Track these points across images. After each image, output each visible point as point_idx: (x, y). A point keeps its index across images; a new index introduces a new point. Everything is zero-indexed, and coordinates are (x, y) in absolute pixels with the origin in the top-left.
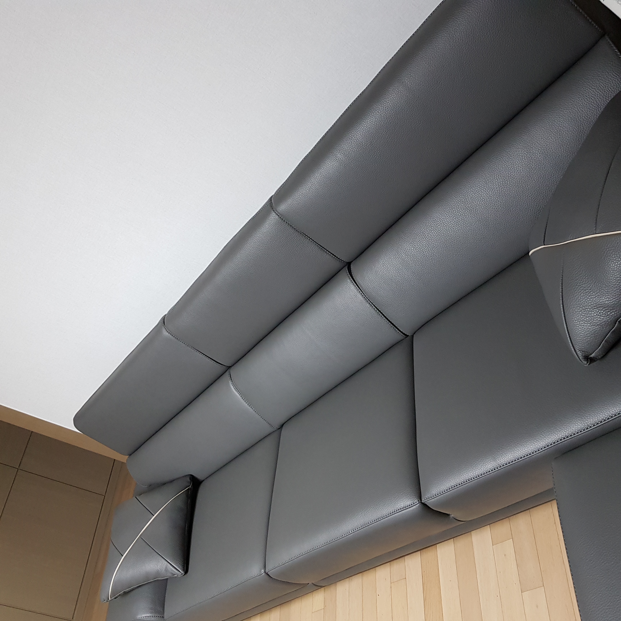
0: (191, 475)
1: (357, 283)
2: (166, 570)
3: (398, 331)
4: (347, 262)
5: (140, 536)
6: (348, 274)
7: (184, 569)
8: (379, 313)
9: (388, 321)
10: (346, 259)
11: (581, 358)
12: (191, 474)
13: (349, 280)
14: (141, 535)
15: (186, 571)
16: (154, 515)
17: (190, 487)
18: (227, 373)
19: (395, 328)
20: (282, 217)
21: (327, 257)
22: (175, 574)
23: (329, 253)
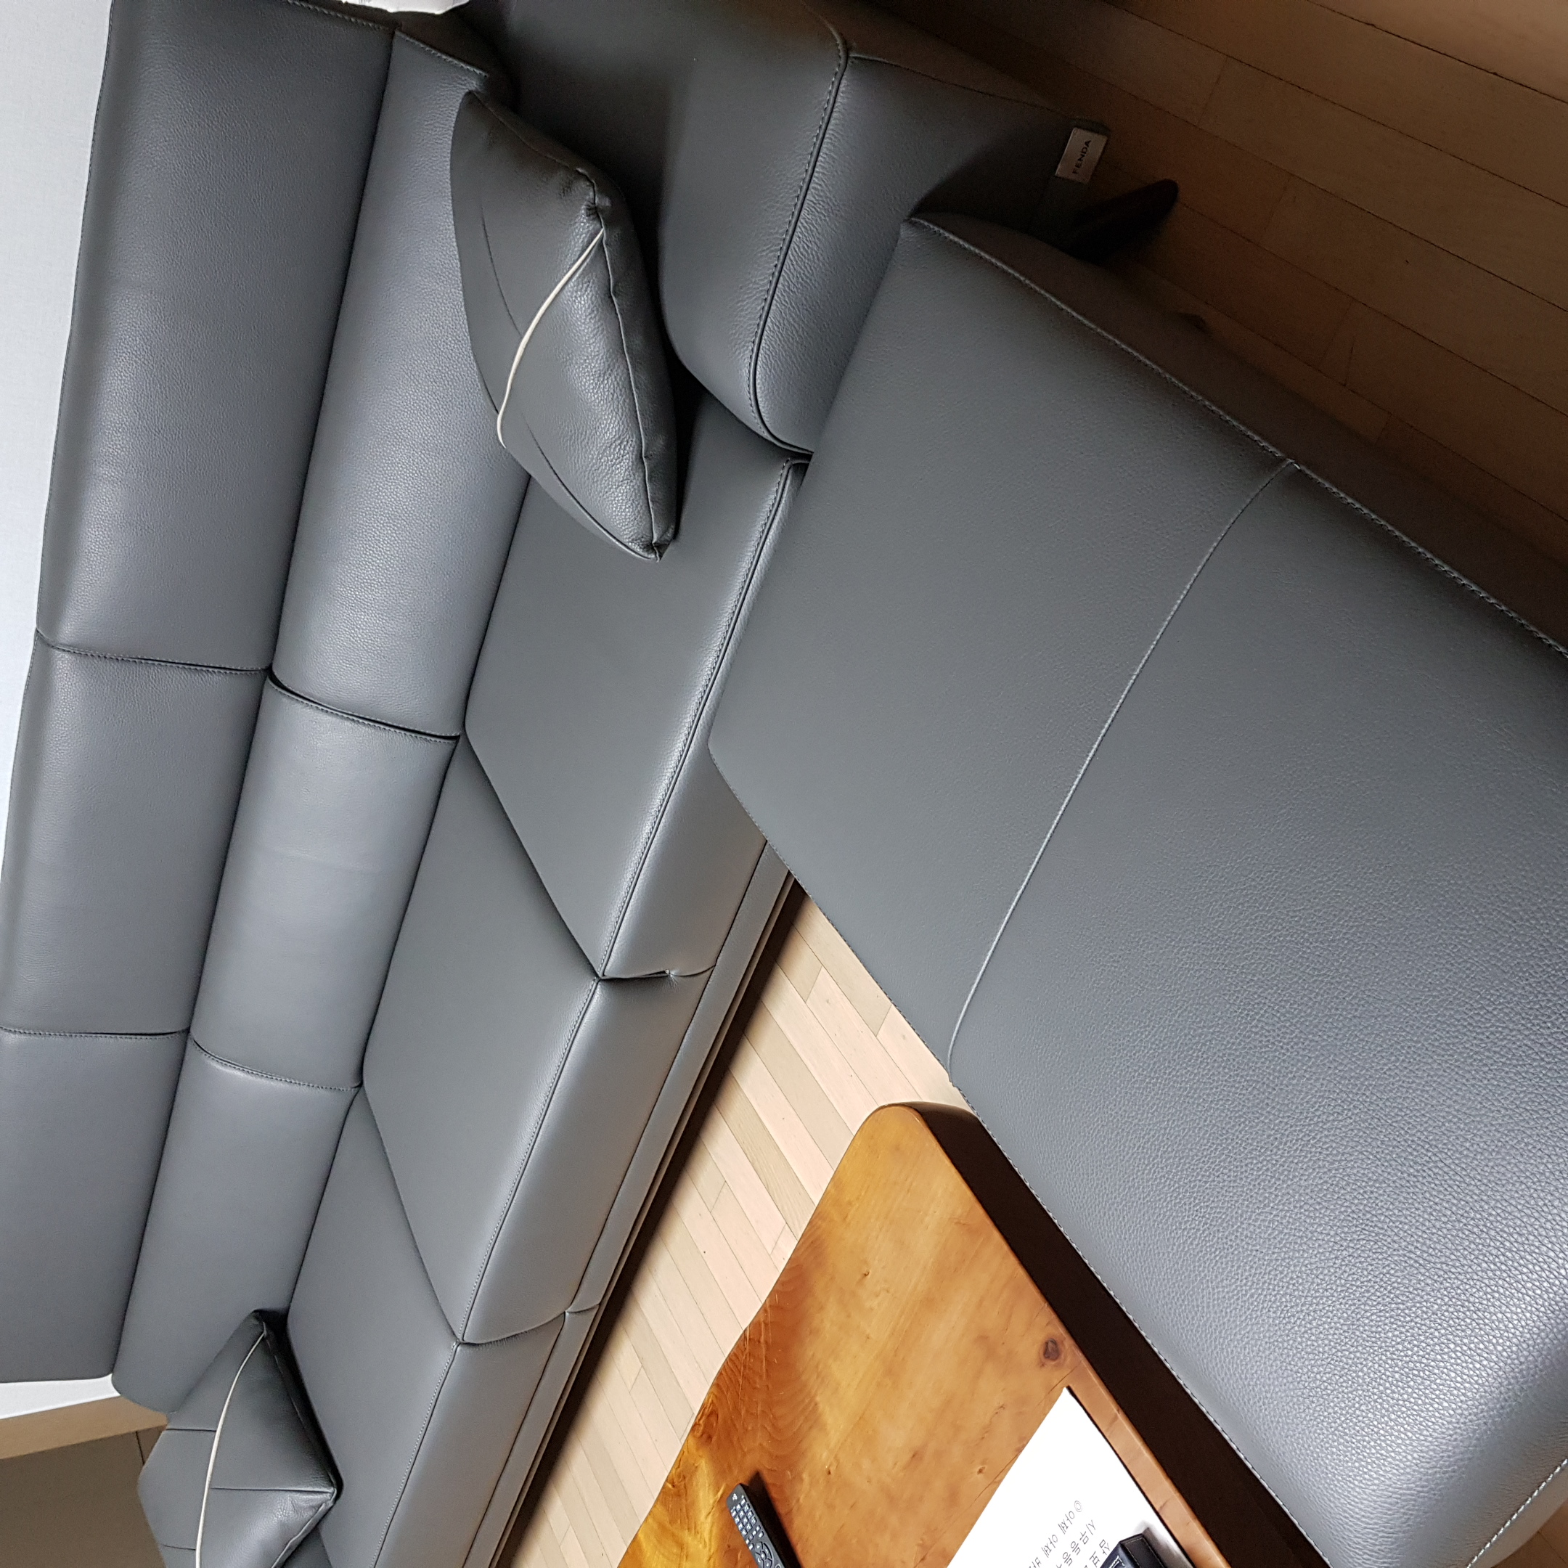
0: (255, 1311)
1: (302, 694)
2: (296, 1509)
3: (433, 739)
4: (263, 669)
5: (209, 1489)
6: (276, 687)
7: (330, 1481)
8: (377, 725)
9: (403, 732)
10: (255, 663)
11: (642, 553)
12: (253, 1310)
13: (284, 700)
14: (210, 1485)
15: (337, 1482)
16: (215, 1431)
17: (265, 1333)
18: (190, 1045)
19: (424, 737)
20: (80, 651)
21: (217, 679)
22: (320, 1502)
23: (216, 670)
